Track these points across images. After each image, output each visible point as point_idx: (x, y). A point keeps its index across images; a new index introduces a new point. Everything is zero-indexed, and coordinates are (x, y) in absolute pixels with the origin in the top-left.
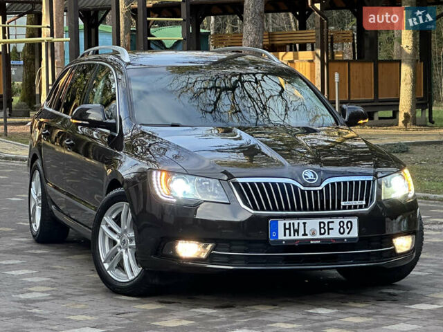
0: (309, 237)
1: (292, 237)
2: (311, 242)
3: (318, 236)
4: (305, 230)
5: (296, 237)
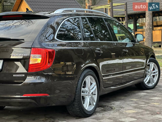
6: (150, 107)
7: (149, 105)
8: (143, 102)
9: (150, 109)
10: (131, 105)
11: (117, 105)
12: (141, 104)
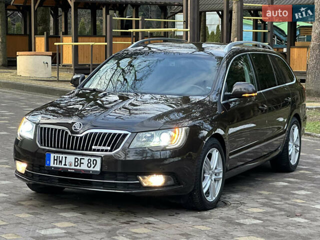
0: (68, 167)
1: (58, 166)
2: (69, 170)
3: (73, 167)
4: (65, 162)
5: (60, 166)
6: (287, 205)
7: (288, 202)
8: (279, 196)
9: (287, 209)
10: (258, 200)
11: (234, 199)
12: (274, 200)
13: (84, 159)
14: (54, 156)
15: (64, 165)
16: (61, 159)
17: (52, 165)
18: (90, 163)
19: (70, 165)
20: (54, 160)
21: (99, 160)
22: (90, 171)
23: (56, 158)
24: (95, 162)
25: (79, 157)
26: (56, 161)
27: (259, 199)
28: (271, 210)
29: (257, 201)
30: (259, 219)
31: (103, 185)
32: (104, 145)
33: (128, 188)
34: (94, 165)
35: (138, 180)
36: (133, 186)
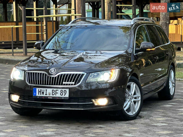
0: (48, 96)
1: (41, 95)
2: (49, 98)
3: (51, 96)
4: (46, 93)
5: (43, 95)
6: (178, 116)
7: (177, 114)
8: (170, 112)
9: (179, 118)
13: (58, 90)
14: (39, 90)
15: (45, 95)
16: (43, 91)
17: (37, 95)
18: (62, 92)
19: (50, 94)
20: (39, 92)
21: (68, 90)
22: (62, 97)
23: (40, 91)
24: (65, 91)
25: (55, 90)
26: (40, 93)
27: (159, 114)
28: (169, 118)
29: (159, 115)
30: (165, 123)
31: (71, 106)
32: (70, 81)
33: (86, 107)
34: (64, 94)
35: (92, 101)
36: (89, 106)
